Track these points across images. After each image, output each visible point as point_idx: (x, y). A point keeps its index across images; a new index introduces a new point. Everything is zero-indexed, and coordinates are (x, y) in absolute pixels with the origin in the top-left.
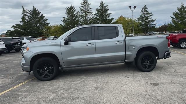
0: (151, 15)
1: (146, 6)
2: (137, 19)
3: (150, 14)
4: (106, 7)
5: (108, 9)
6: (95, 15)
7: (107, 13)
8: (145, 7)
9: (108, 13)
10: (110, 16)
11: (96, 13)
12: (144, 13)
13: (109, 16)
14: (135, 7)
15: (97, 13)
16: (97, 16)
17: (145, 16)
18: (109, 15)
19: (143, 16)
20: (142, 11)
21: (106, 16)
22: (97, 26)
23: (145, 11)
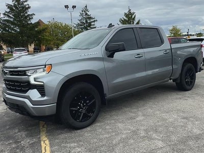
0: (95, 21)
1: (86, 7)
2: (75, 26)
3: (92, 19)
4: (25, 4)
5: (29, 8)
6: (4, 14)
7: (26, 13)
8: (86, 9)
9: (28, 13)
10: (32, 18)
11: (6, 12)
12: (85, 17)
13: (30, 19)
14: (74, 7)
15: (9, 12)
16: (9, 17)
17: (86, 21)
18: (30, 17)
19: (84, 21)
20: (82, 15)
21: (26, 17)
22: (140, 28)
23: (86, 14)
